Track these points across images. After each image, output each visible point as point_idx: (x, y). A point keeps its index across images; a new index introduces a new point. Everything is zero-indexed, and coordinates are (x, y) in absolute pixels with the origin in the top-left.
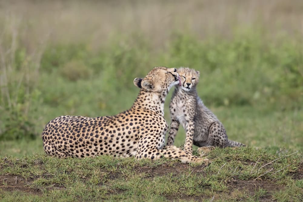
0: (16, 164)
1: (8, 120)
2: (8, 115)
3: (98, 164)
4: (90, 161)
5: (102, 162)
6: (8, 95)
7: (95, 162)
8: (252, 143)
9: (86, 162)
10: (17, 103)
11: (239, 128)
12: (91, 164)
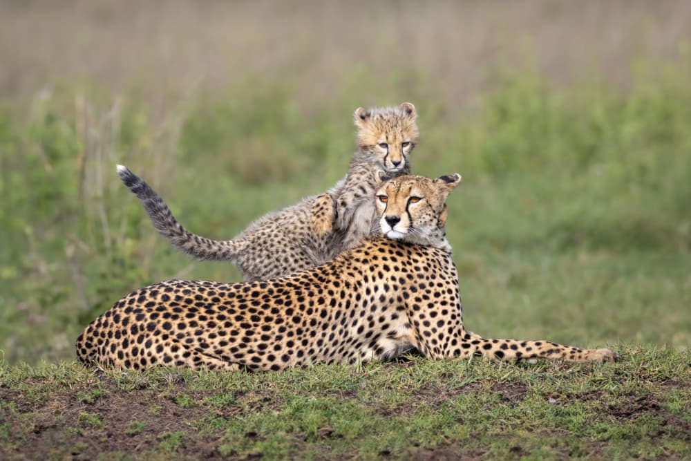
0: (122, 383)
1: (103, 276)
2: (102, 265)
3: (315, 386)
4: (297, 377)
5: (324, 381)
6: (103, 217)
7: (308, 380)
8: (676, 339)
9: (287, 379)
10: (126, 236)
11: (646, 302)
12: (300, 384)
